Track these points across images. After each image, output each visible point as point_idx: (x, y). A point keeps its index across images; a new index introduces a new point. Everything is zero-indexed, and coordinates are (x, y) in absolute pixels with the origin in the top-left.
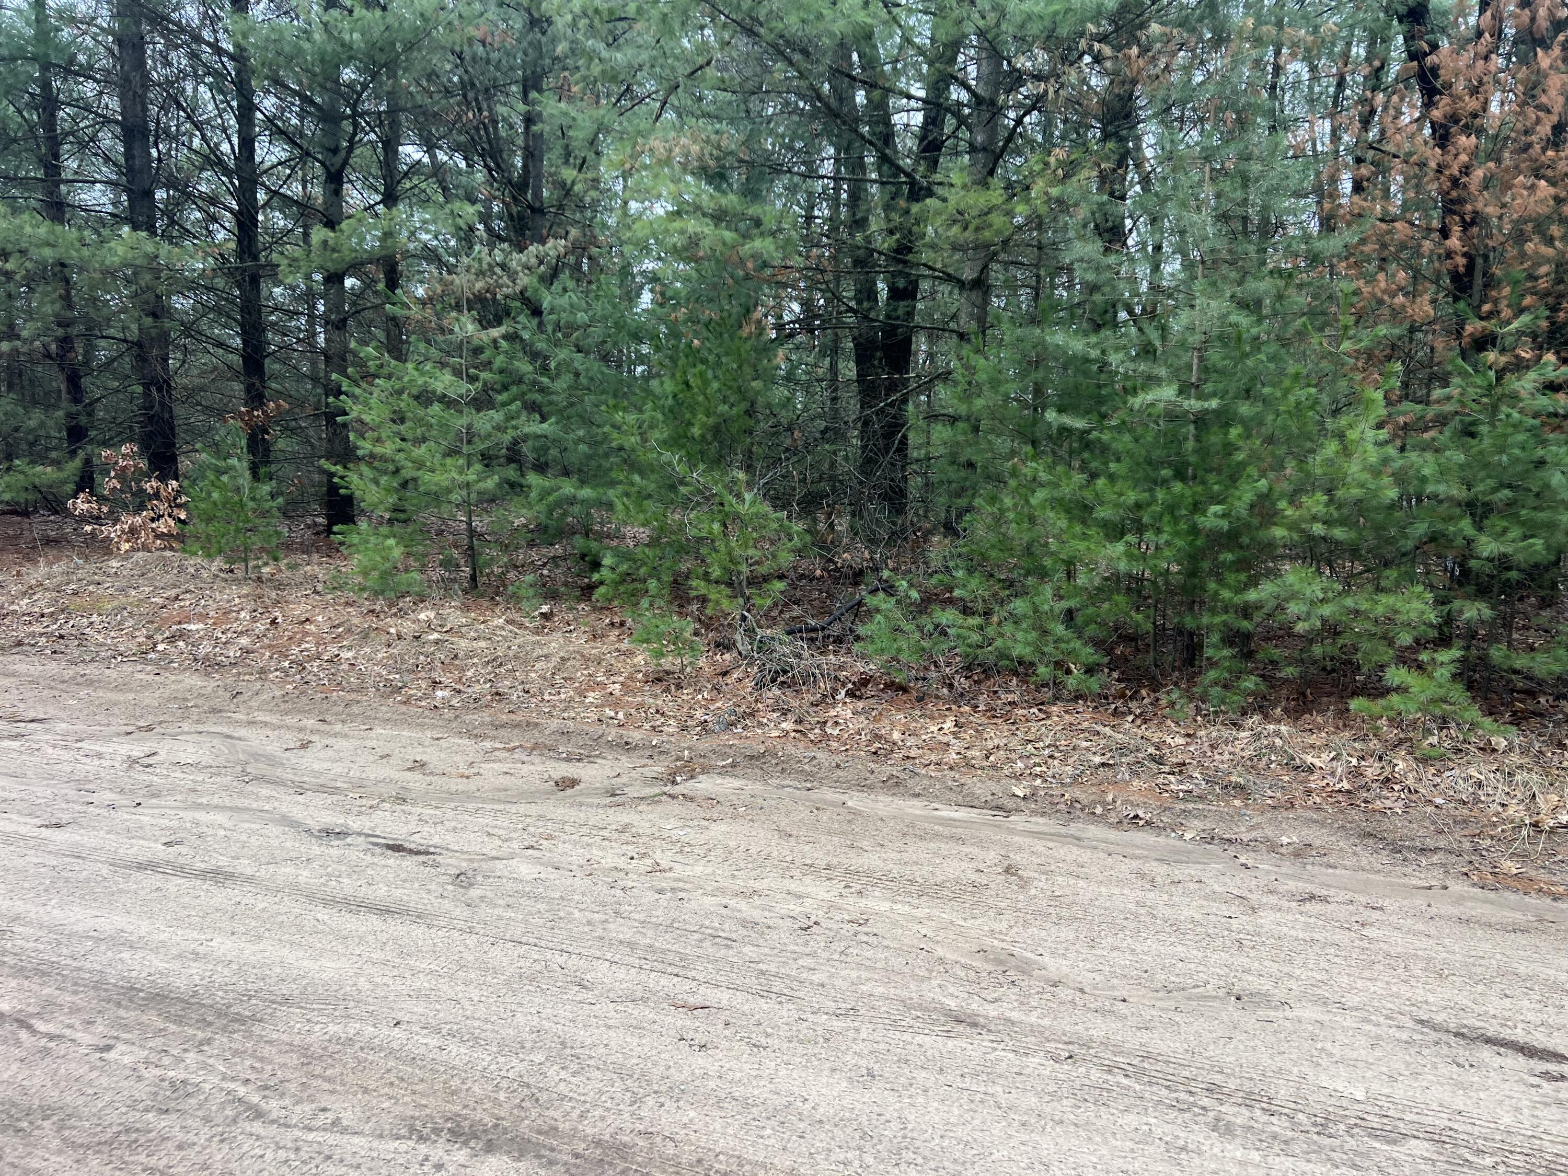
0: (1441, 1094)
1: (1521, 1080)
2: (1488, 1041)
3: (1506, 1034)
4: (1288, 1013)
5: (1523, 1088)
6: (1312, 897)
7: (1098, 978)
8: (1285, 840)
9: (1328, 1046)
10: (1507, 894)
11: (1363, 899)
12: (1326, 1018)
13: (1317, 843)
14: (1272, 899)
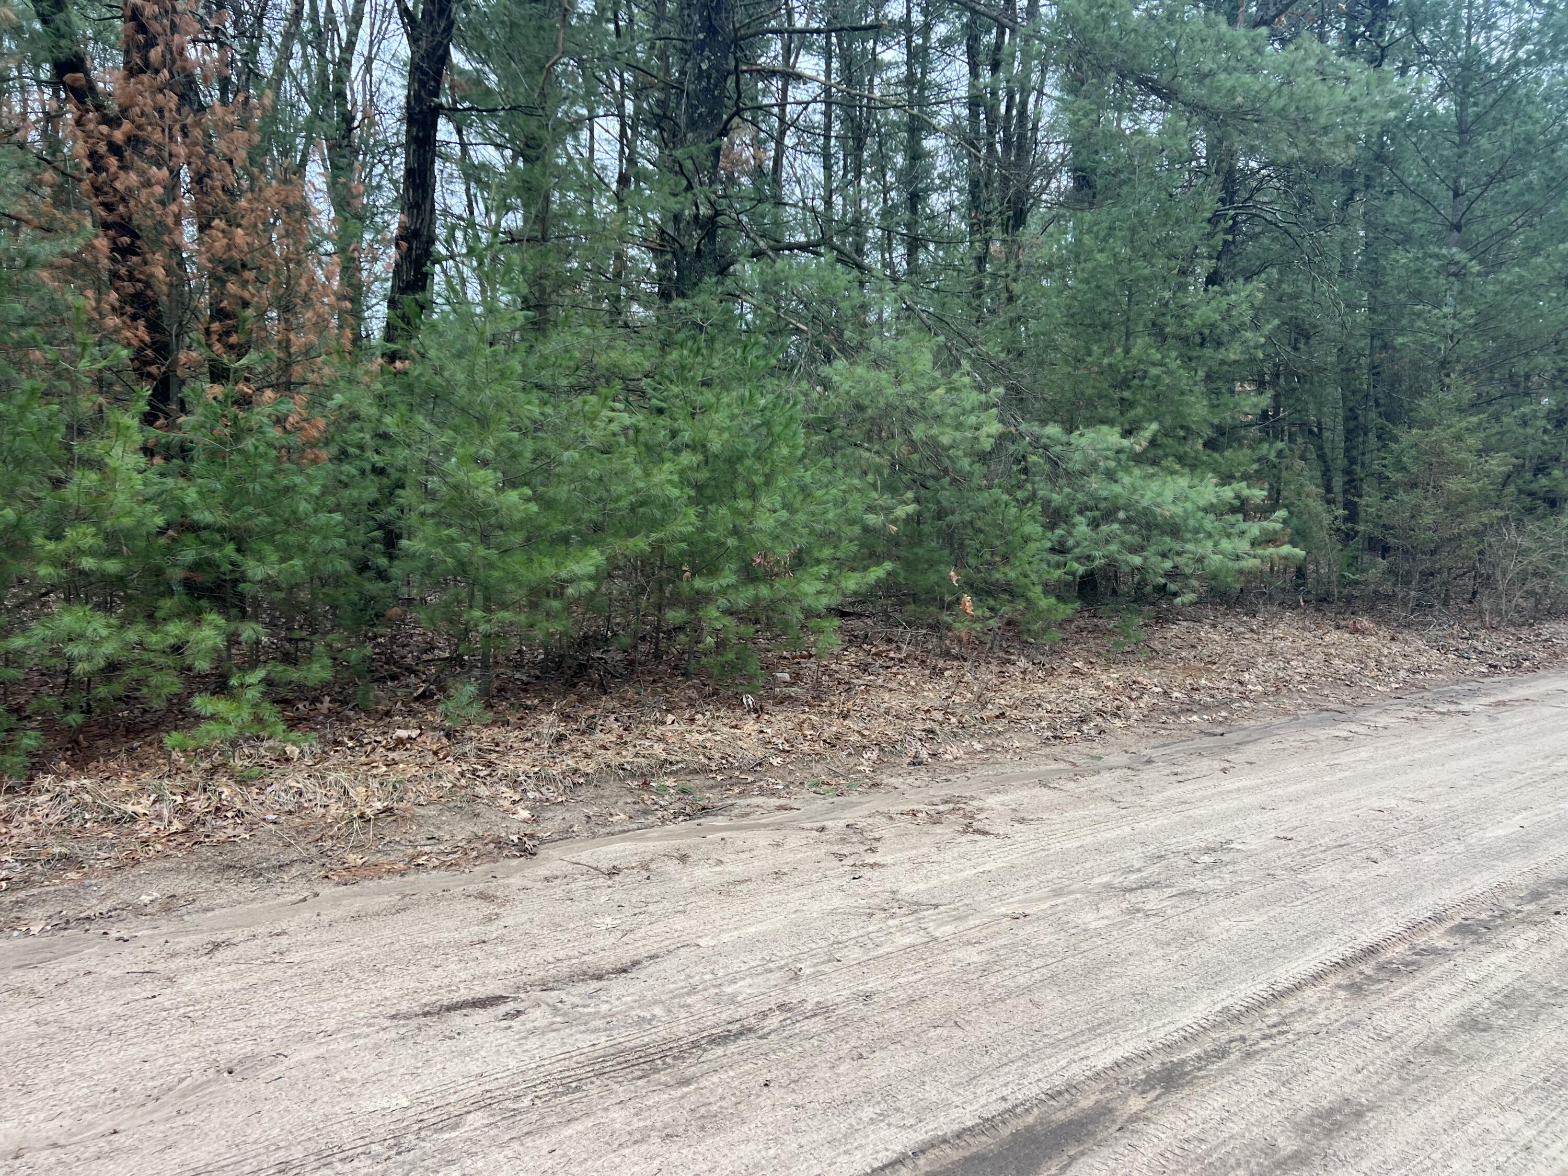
0: (455, 1068)
1: (497, 1028)
2: (449, 1009)
3: (457, 997)
4: (287, 1062)
5: (502, 1034)
6: (217, 946)
7: (66, 1123)
8: (145, 899)
9: (345, 1074)
10: (366, 883)
11: (261, 930)
12: (322, 1050)
13: (180, 891)
14: (179, 962)
